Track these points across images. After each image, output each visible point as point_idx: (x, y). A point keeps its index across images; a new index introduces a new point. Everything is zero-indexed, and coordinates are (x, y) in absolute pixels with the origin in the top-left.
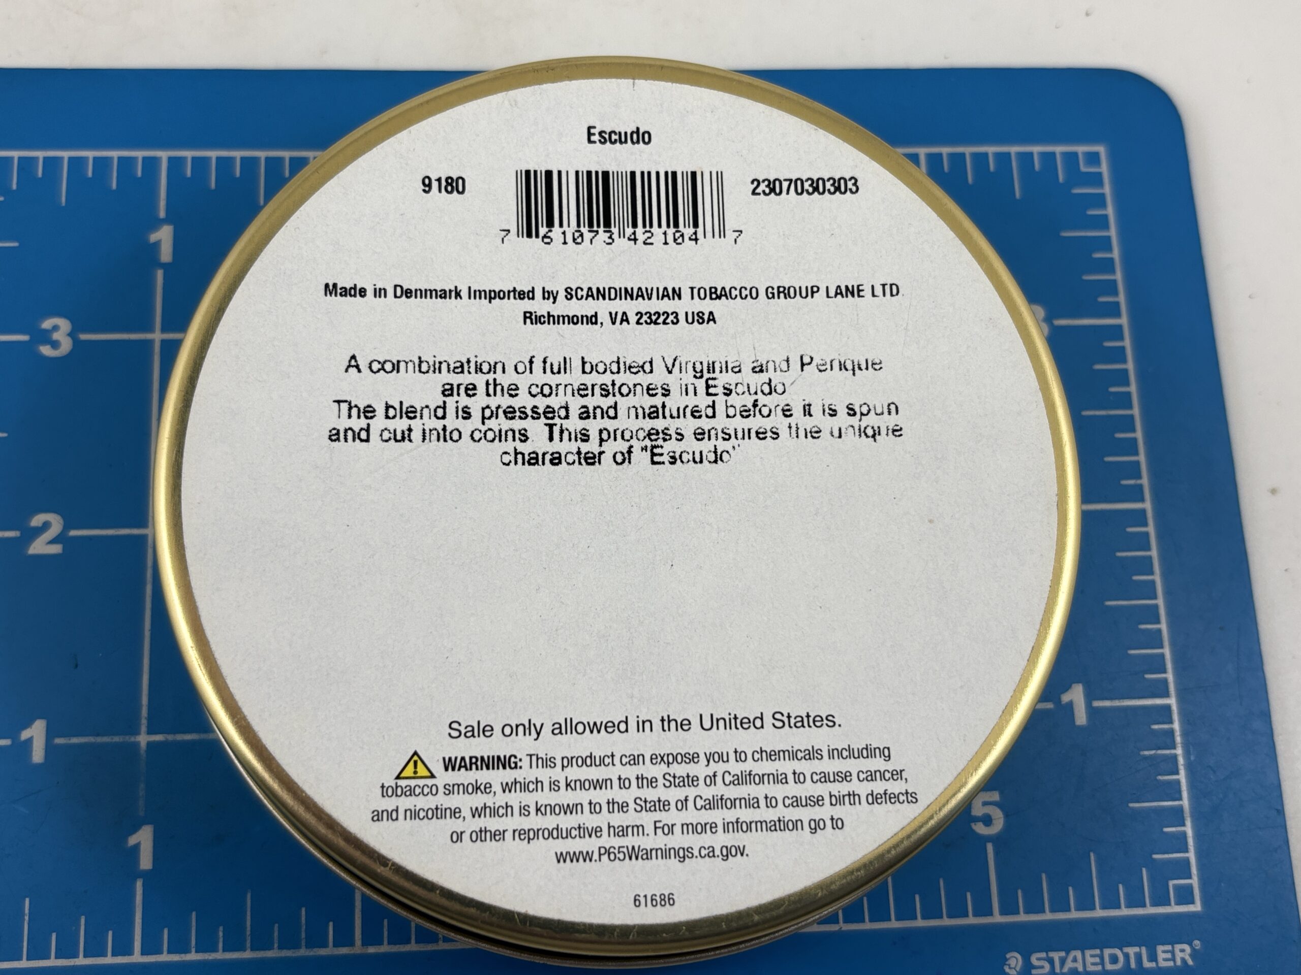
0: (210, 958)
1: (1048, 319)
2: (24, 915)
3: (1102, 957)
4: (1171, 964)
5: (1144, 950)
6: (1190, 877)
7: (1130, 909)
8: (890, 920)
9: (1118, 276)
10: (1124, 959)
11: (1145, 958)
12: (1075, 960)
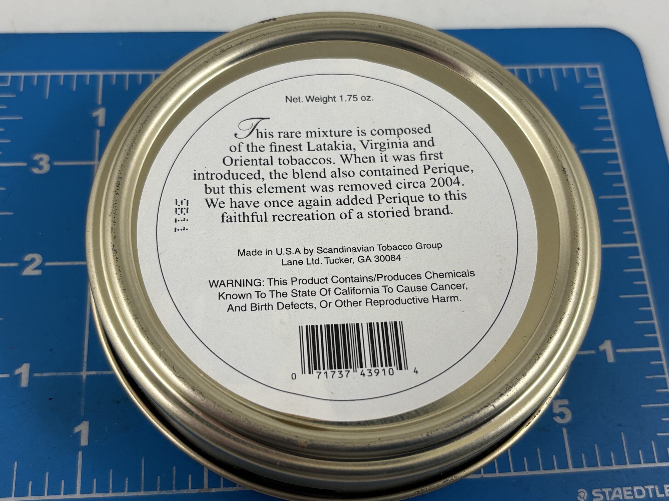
0: (120, 495)
1: (577, 150)
2: (13, 471)
3: (633, 491)
5: (657, 488)
7: (646, 464)
8: (510, 471)
9: (613, 128)
10: (645, 492)
11: (657, 492)
12: (617, 493)
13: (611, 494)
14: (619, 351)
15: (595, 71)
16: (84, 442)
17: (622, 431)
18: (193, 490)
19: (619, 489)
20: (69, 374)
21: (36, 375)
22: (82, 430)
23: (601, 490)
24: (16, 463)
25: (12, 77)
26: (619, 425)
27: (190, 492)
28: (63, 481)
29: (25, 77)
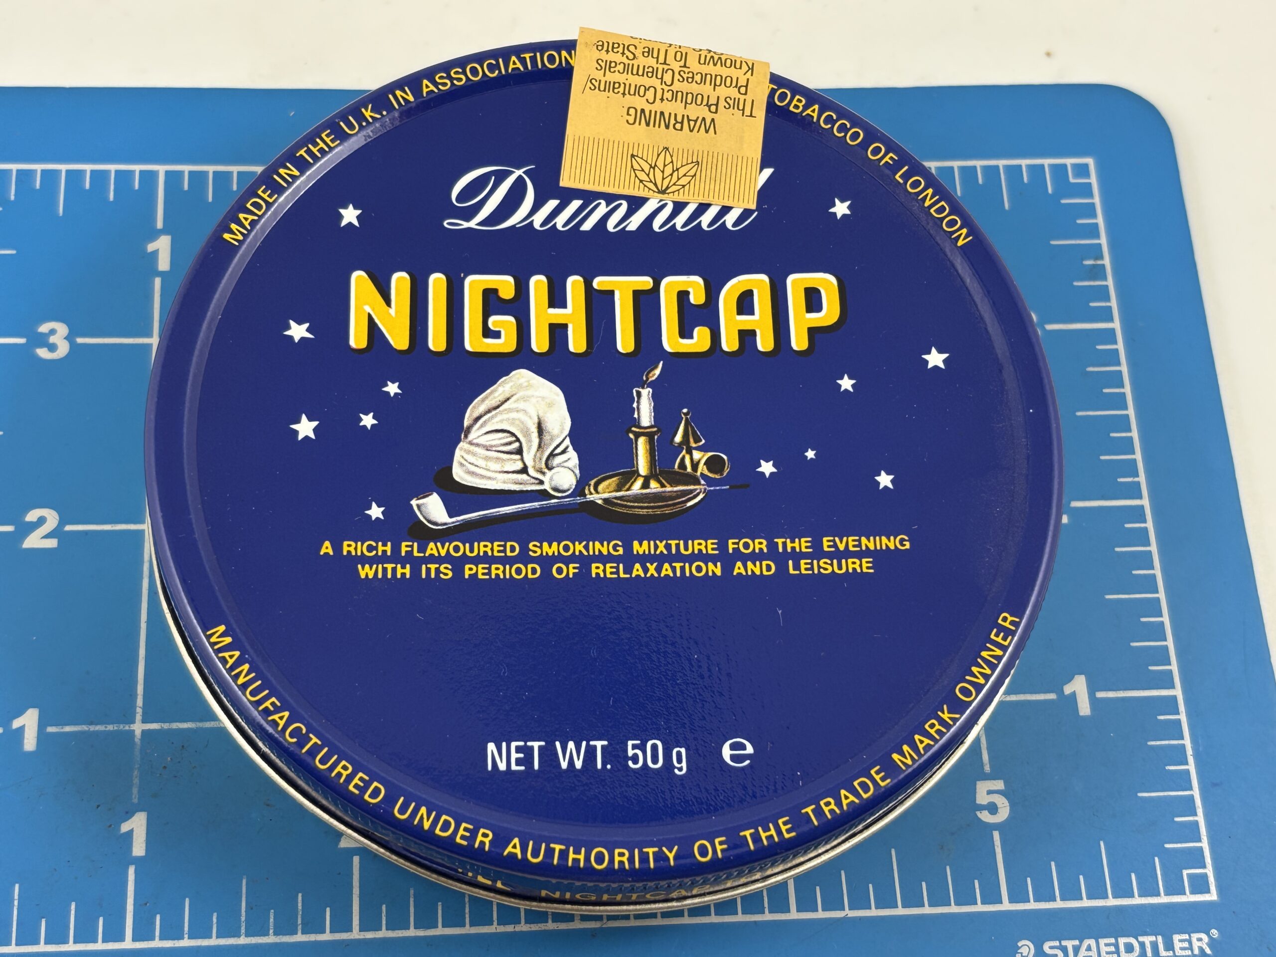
0: (204, 944)
2: (13, 900)
3: (1116, 946)
4: (1189, 953)
5: (1160, 939)
6: (1204, 867)
7: (1143, 898)
8: (896, 907)
9: (1110, 281)
10: (1140, 948)
11: (1161, 946)
12: (1089, 948)
13: (1077, 950)
14: (1100, 695)
15: (1083, 170)
16: (139, 849)
17: (1102, 840)
18: (332, 934)
19: (1092, 942)
21: (50, 729)
22: (135, 829)
23: (1060, 943)
24: (17, 886)
26: (1097, 828)
27: (326, 939)
28: (101, 920)
29: (19, 172)
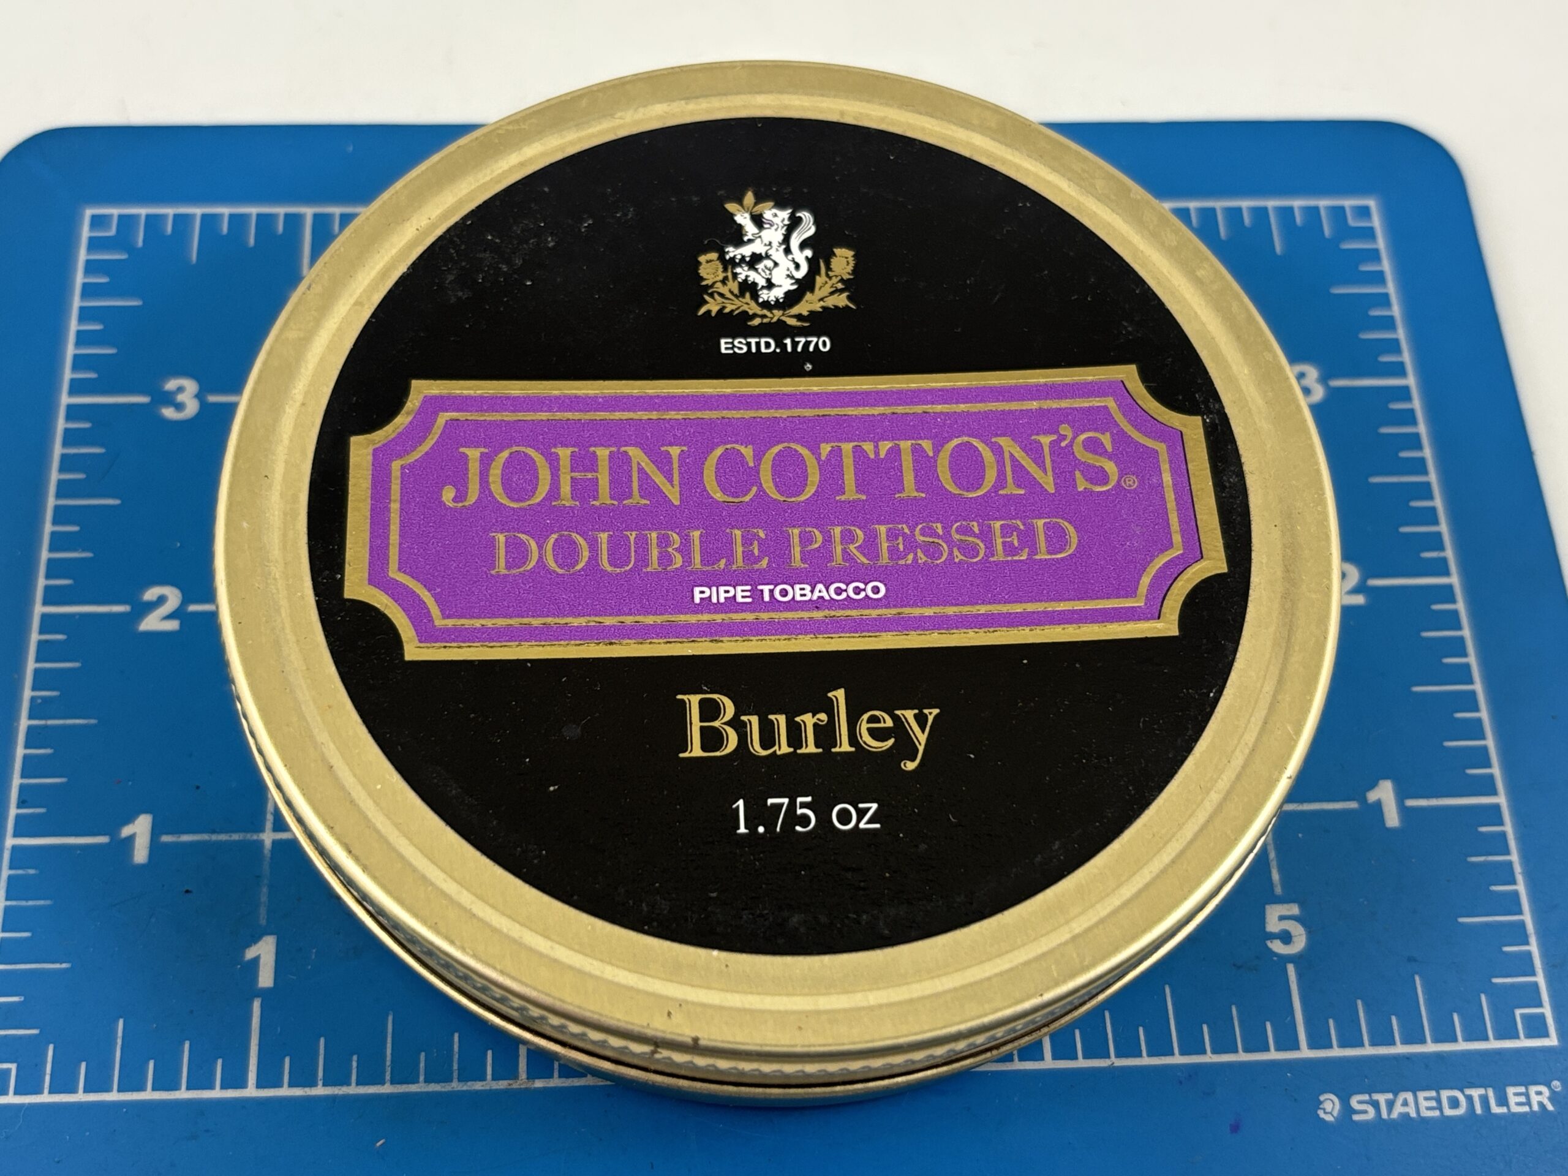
0: (341, 1092)
1: (1324, 379)
2: (116, 1039)
3: (1438, 1100)
4: (1526, 1109)
5: (1491, 1093)
6: (1540, 1005)
7: (1468, 1043)
8: (1172, 1054)
9: (1401, 334)
10: (1467, 1103)
11: (1492, 1101)
12: (1405, 1103)
13: (1390, 1105)
14: (1411, 803)
15: (1364, 212)
16: (266, 979)
17: (1417, 973)
18: (494, 1082)
19: (1409, 1096)
20: (236, 837)
21: (166, 839)
22: (262, 956)
23: (1370, 1096)
24: (121, 1022)
25: (120, 217)
26: (1411, 959)
27: (488, 1088)
28: (220, 1062)
29: (148, 216)
